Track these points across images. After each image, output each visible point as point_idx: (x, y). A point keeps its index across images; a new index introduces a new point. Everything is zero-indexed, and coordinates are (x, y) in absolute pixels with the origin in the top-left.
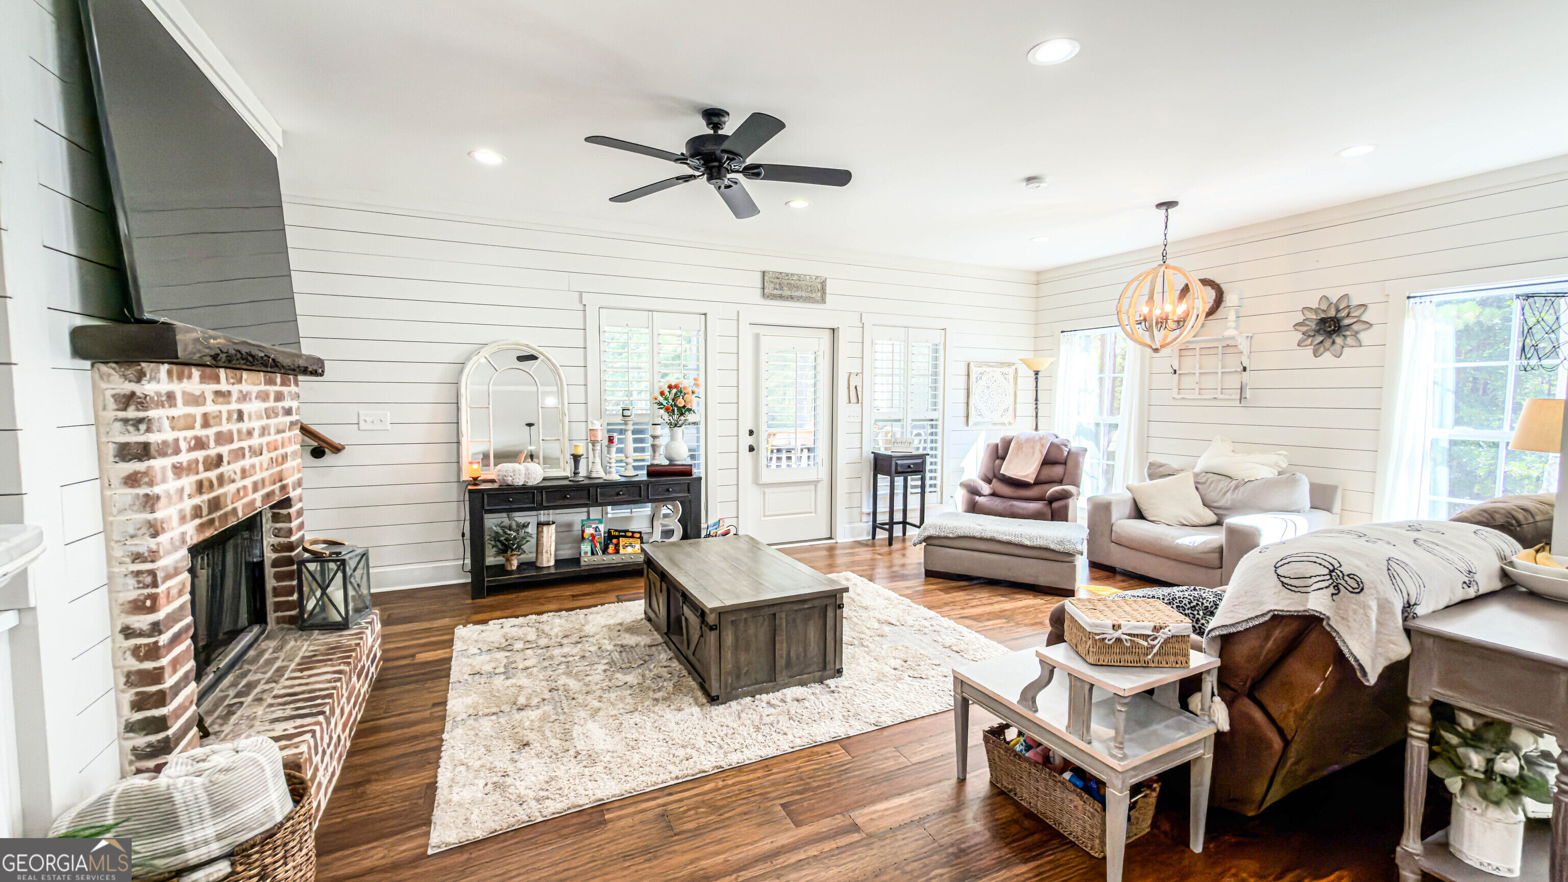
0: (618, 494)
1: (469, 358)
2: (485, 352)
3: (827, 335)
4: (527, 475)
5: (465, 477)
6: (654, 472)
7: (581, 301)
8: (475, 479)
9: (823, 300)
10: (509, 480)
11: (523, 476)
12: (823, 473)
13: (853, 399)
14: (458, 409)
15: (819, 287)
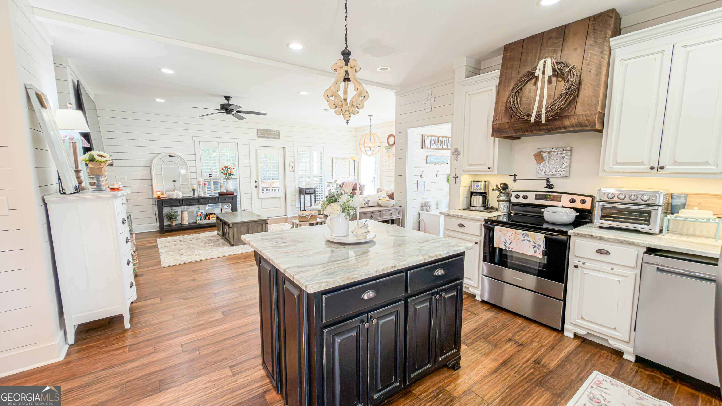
0: (209, 201)
1: (154, 158)
2: (159, 156)
3: (282, 150)
4: (177, 195)
5: (155, 196)
6: (221, 194)
7: (193, 139)
8: (159, 197)
9: (279, 138)
10: (171, 197)
11: (175, 195)
12: (282, 194)
13: (292, 170)
14: (151, 175)
15: (278, 133)
